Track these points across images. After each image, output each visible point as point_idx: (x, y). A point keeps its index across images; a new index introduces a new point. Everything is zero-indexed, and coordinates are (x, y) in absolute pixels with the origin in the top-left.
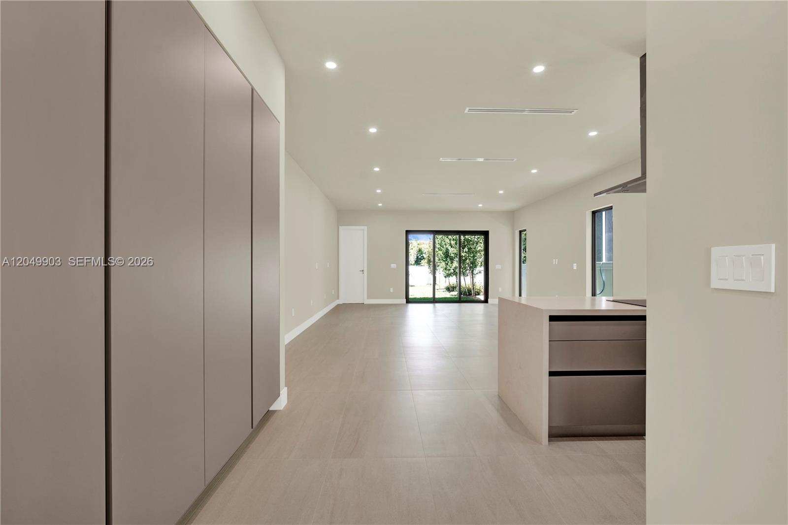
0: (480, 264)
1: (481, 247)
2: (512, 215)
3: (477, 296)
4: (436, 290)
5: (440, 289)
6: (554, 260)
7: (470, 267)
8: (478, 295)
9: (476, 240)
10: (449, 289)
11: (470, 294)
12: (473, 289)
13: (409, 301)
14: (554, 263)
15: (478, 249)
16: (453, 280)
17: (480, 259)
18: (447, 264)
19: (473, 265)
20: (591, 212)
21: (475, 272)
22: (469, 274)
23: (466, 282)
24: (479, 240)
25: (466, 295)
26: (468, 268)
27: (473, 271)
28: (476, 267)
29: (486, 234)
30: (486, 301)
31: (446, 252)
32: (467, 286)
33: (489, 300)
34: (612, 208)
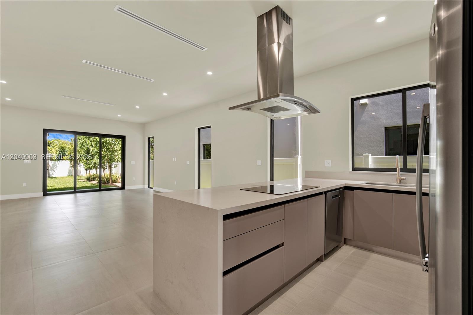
0: (116, 160)
1: (118, 147)
2: (143, 126)
3: (114, 184)
4: (77, 181)
5: (81, 179)
6: (174, 158)
7: (109, 163)
8: (115, 182)
9: (114, 142)
10: (89, 179)
11: (108, 182)
12: (111, 178)
13: (45, 194)
14: (174, 160)
15: (115, 150)
16: (93, 172)
17: (118, 156)
18: (88, 160)
19: (111, 160)
20: (198, 129)
21: (113, 165)
22: (108, 168)
23: (106, 173)
24: (116, 142)
25: (105, 183)
26: (107, 163)
27: (111, 165)
28: (113, 161)
29: (123, 138)
30: (123, 188)
31: (87, 151)
32: (106, 177)
33: (126, 187)
34: (211, 127)
